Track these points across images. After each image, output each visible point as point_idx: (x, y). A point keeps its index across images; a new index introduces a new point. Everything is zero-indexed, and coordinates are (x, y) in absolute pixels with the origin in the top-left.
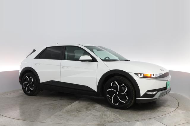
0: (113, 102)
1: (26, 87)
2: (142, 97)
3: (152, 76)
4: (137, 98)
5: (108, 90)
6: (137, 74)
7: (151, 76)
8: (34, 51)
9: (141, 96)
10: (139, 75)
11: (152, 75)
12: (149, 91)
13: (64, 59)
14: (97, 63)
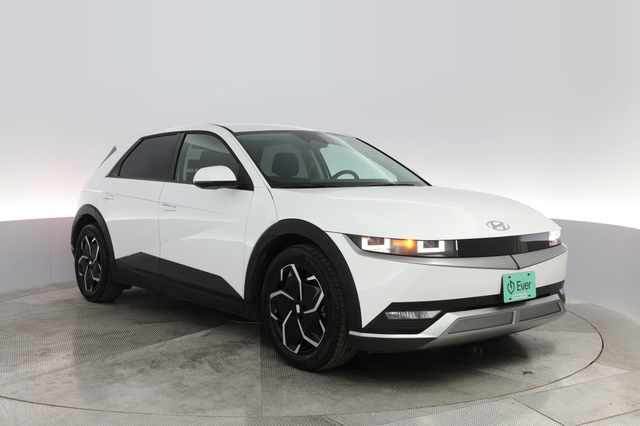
0: (284, 343)
1: (83, 274)
2: (368, 329)
3: (421, 249)
4: (351, 333)
5: (272, 295)
6: (355, 239)
7: (416, 247)
8: (114, 149)
9: (364, 325)
10: (364, 242)
11: (420, 245)
12: (394, 307)
13: (173, 179)
14: (251, 192)
